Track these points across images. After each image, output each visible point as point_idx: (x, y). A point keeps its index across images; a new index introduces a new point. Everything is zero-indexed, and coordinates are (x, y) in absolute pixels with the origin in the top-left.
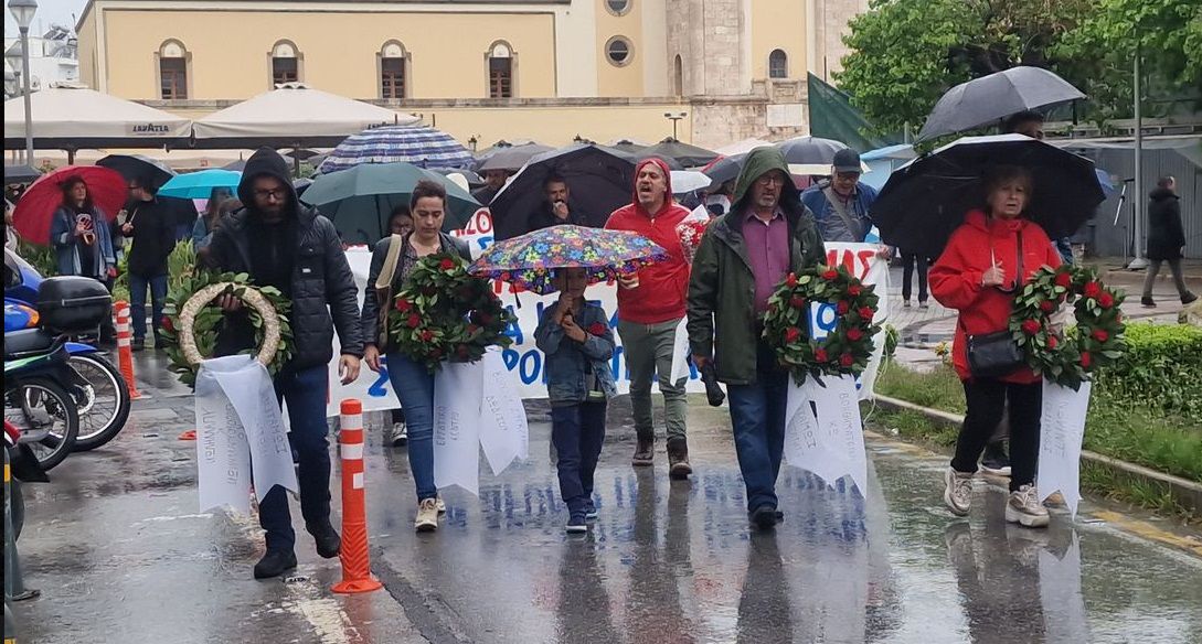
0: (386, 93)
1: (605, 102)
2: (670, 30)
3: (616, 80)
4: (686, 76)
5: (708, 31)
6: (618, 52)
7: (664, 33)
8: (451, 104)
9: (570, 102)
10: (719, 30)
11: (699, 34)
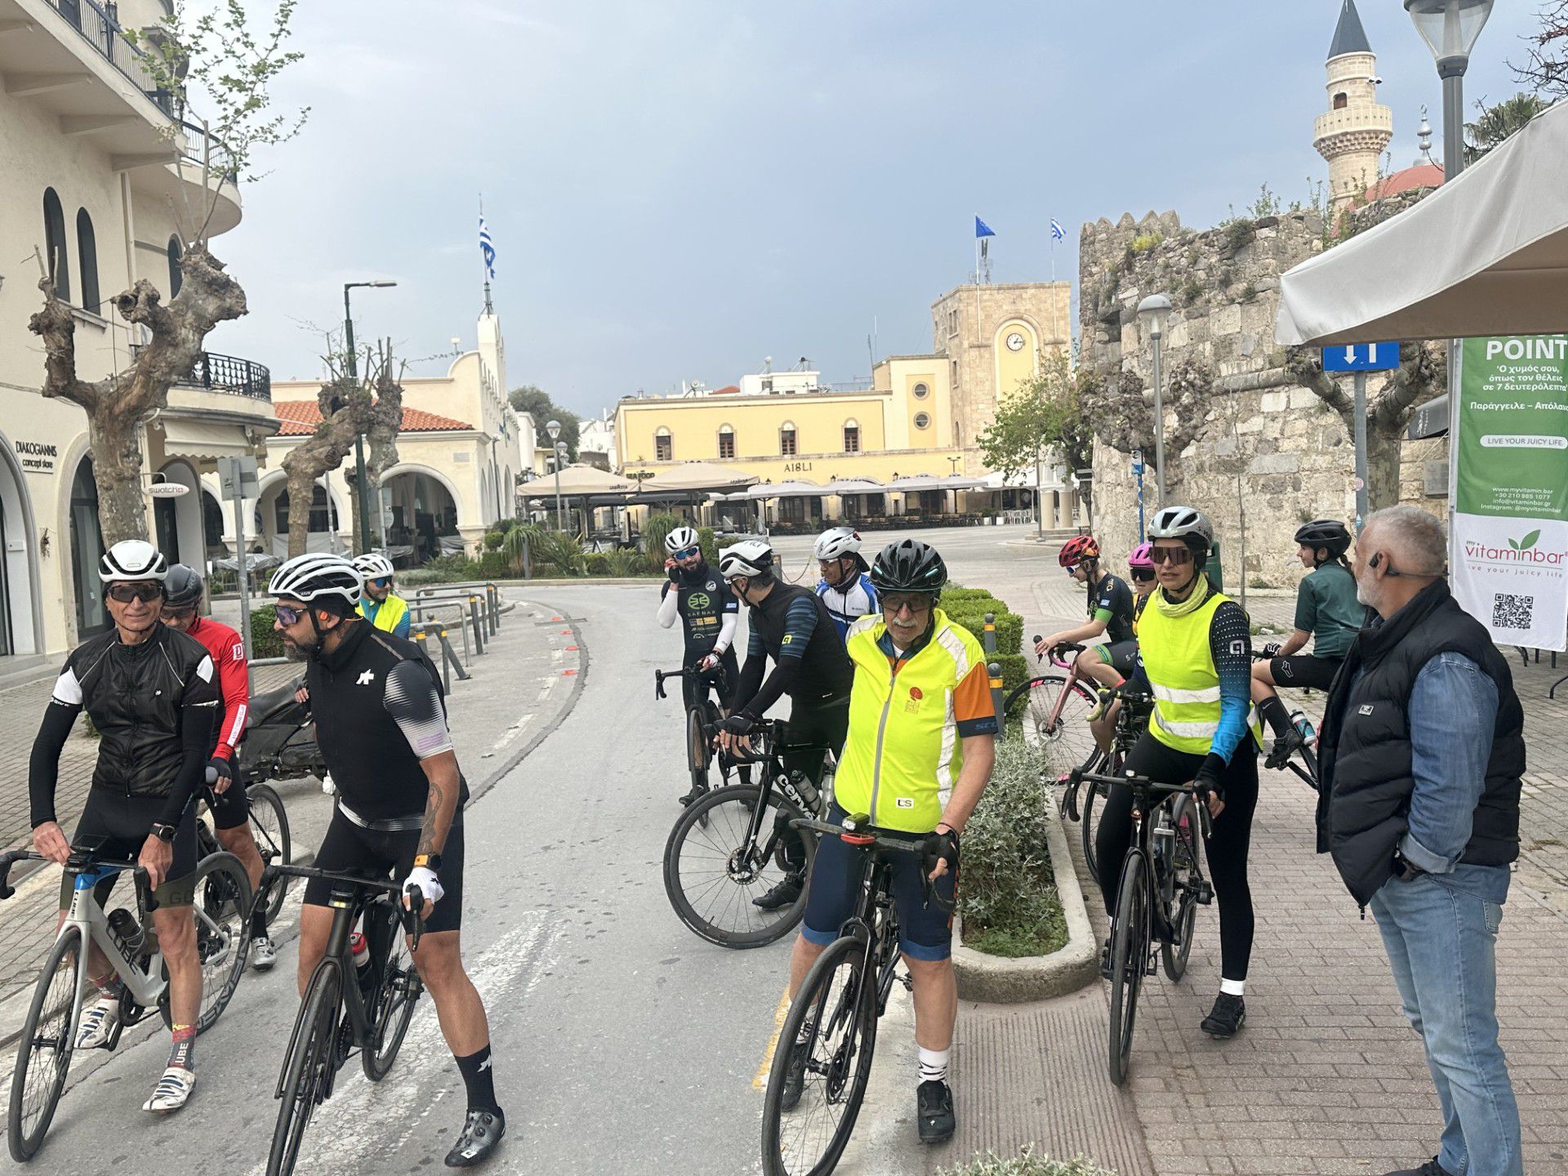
0: (785, 451)
1: (912, 452)
2: (953, 407)
3: (922, 437)
4: (962, 434)
5: (974, 407)
6: (921, 421)
7: (949, 408)
8: (820, 457)
9: (891, 453)
10: (981, 406)
11: (968, 409)
